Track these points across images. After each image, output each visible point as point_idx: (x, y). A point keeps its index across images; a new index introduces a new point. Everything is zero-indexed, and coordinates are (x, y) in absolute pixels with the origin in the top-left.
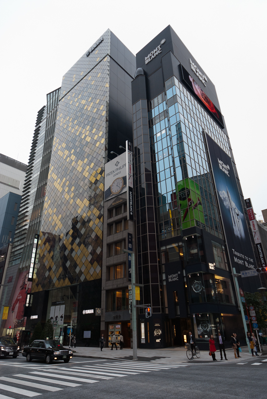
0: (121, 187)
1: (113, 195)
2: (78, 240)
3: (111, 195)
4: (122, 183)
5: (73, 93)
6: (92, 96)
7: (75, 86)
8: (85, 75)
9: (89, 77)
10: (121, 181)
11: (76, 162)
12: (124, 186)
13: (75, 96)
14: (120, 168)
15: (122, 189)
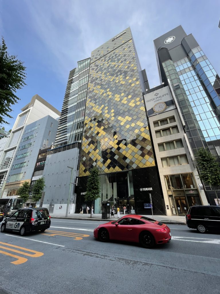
0: (164, 108)
1: (157, 113)
2: (124, 142)
3: (155, 113)
4: (165, 105)
5: (102, 60)
6: (121, 60)
7: (104, 56)
8: (112, 50)
9: (117, 51)
10: (163, 104)
11: (113, 95)
12: (167, 107)
13: (105, 61)
14: (160, 97)
15: (166, 109)
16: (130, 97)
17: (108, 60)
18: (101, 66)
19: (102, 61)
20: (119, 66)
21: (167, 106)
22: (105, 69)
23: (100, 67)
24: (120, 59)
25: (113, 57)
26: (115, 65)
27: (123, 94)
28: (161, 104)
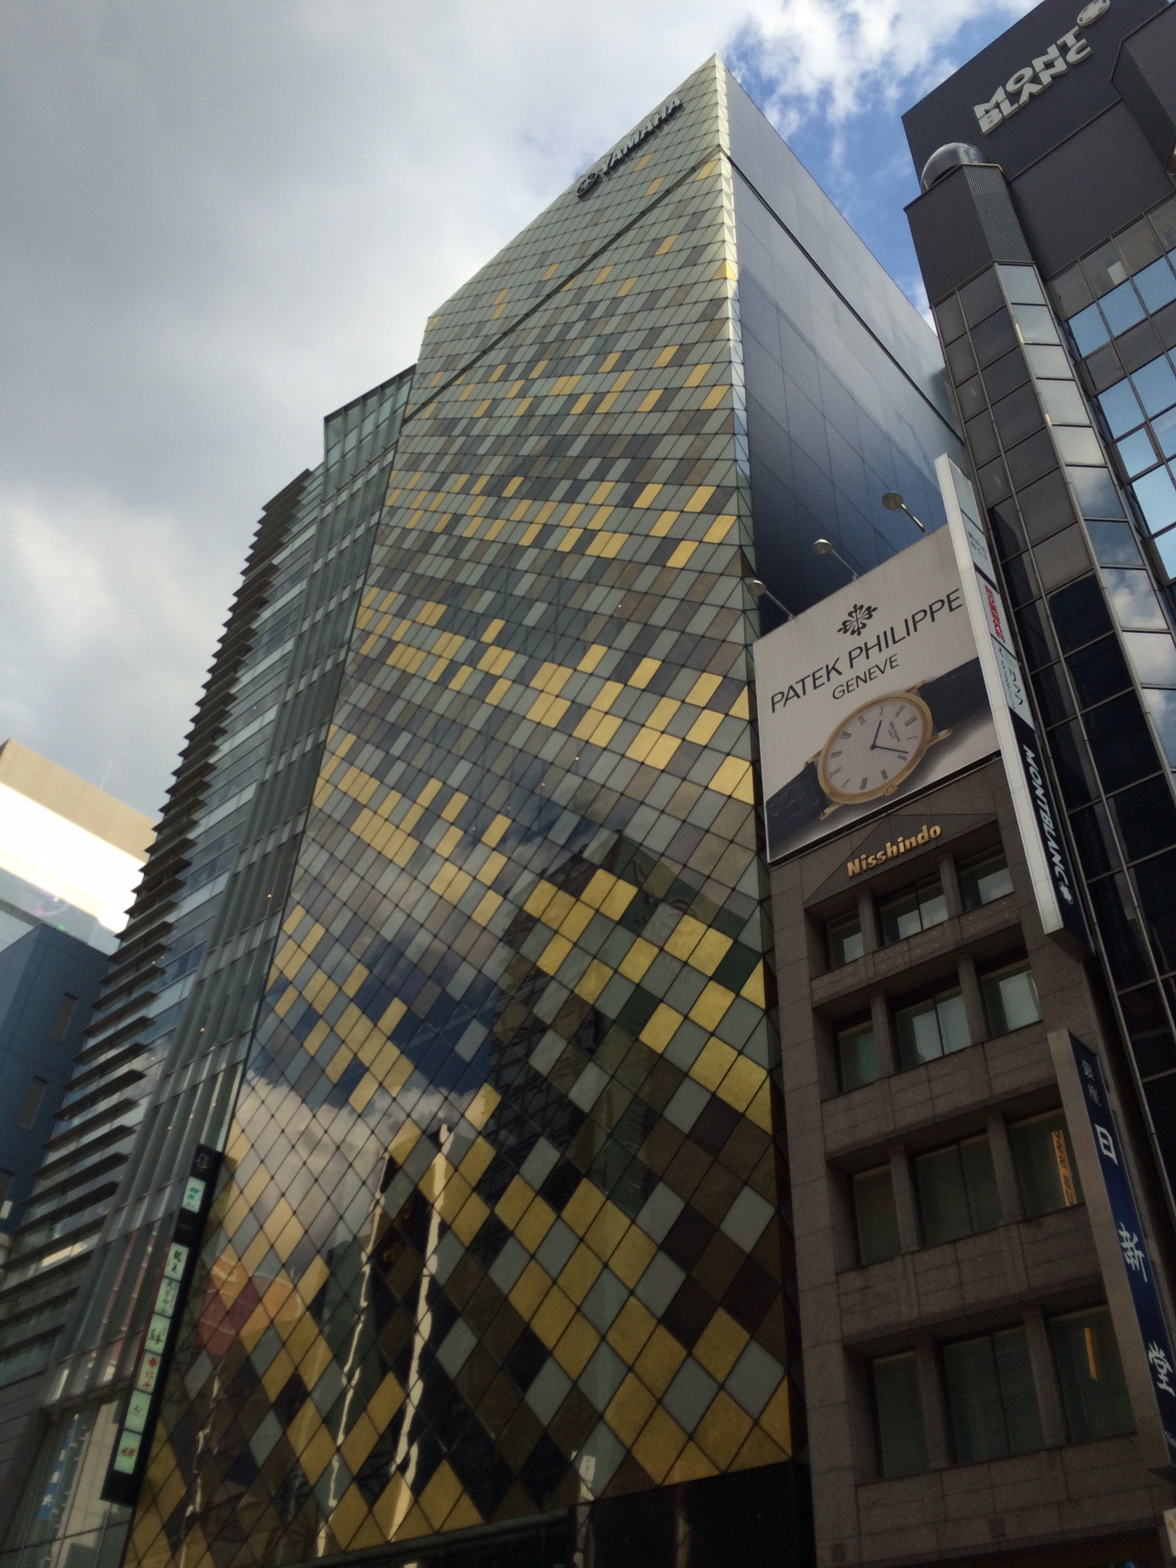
0: (912, 747)
1: (845, 809)
2: (543, 1158)
3: (828, 811)
4: (919, 723)
5: (492, 368)
6: (621, 345)
7: (505, 334)
8: (569, 271)
9: (601, 273)
10: (908, 713)
11: (523, 679)
12: (943, 734)
13: (504, 378)
14: (888, 638)
15: (928, 755)
16: (646, 670)
17: (532, 363)
18: (473, 421)
19: (484, 380)
20: (599, 397)
21: (938, 727)
22: (501, 439)
23: (465, 433)
24: (615, 336)
25: (568, 326)
26: (573, 398)
27: (595, 657)
28: (890, 709)
